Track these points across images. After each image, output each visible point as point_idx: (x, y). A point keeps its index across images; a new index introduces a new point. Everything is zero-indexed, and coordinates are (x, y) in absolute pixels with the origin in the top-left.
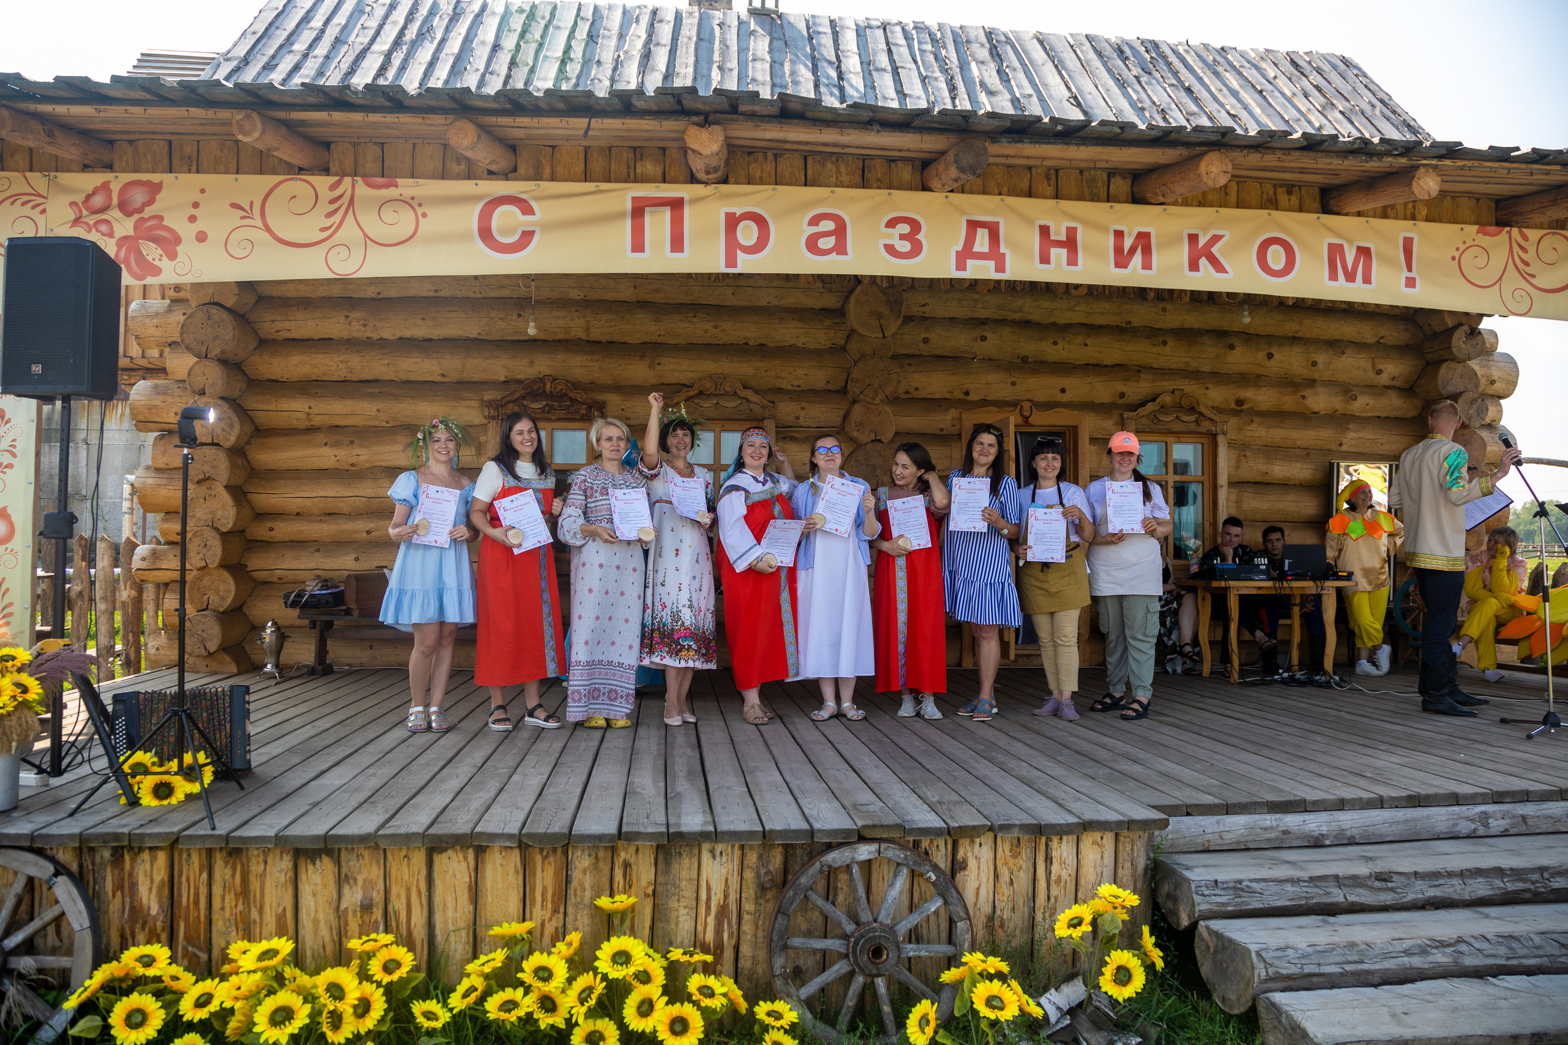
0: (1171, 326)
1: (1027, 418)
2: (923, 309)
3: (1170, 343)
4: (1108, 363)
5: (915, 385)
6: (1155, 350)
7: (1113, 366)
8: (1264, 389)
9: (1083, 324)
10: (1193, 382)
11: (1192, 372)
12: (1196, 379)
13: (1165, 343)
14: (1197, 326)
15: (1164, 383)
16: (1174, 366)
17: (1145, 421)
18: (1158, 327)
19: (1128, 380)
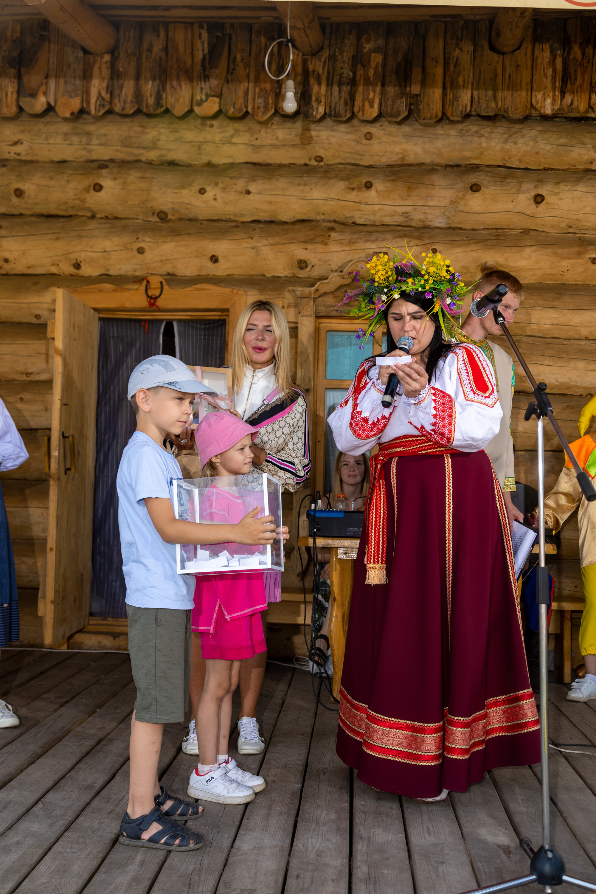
0: (384, 160)
1: (156, 298)
2: (19, 149)
3: (379, 185)
4: (285, 217)
5: (7, 255)
6: (353, 196)
7: (294, 223)
8: (528, 250)
9: (254, 164)
10: (414, 242)
11: (417, 229)
12: (419, 238)
13: (369, 186)
14: (427, 160)
15: (369, 245)
16: (388, 220)
17: (329, 300)
18: (367, 163)
19: (312, 241)
